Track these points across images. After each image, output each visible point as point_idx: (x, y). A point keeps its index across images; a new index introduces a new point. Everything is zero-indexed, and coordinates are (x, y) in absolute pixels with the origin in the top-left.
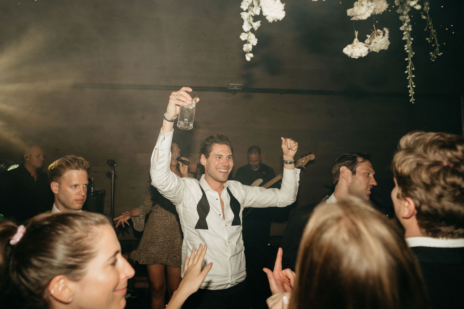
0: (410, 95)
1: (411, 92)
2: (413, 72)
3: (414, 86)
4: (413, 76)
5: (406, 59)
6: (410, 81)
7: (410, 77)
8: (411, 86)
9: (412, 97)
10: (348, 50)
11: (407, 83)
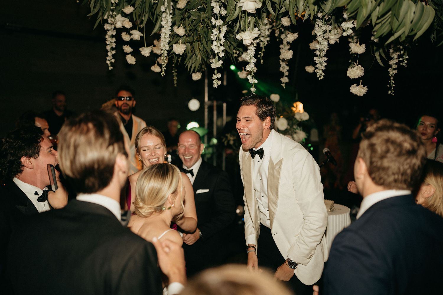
1: (175, 82)
2: (176, 72)
4: (176, 74)
6: (175, 76)
8: (175, 78)
10: (153, 68)
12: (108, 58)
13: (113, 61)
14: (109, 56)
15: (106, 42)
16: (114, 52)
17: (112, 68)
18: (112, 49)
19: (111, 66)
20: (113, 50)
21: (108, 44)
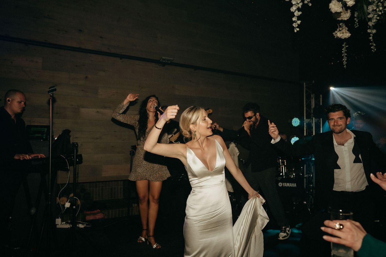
0: (344, 64)
2: (346, 52)
3: (346, 60)
4: (346, 54)
5: (343, 45)
7: (344, 55)
8: (345, 59)
9: (345, 65)
11: (343, 57)
12: (294, 19)
13: (299, 22)
14: (295, 16)
15: (292, 2)
16: (300, 13)
17: (298, 29)
18: (299, 9)
19: (297, 27)
20: (299, 11)
21: (294, 5)
